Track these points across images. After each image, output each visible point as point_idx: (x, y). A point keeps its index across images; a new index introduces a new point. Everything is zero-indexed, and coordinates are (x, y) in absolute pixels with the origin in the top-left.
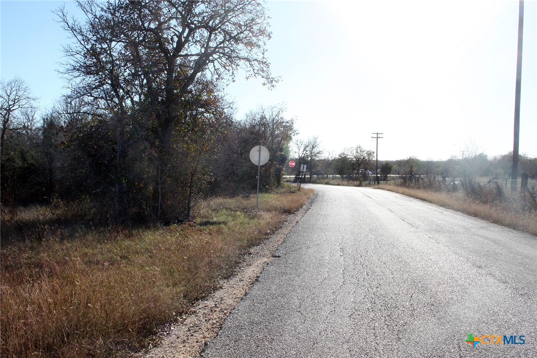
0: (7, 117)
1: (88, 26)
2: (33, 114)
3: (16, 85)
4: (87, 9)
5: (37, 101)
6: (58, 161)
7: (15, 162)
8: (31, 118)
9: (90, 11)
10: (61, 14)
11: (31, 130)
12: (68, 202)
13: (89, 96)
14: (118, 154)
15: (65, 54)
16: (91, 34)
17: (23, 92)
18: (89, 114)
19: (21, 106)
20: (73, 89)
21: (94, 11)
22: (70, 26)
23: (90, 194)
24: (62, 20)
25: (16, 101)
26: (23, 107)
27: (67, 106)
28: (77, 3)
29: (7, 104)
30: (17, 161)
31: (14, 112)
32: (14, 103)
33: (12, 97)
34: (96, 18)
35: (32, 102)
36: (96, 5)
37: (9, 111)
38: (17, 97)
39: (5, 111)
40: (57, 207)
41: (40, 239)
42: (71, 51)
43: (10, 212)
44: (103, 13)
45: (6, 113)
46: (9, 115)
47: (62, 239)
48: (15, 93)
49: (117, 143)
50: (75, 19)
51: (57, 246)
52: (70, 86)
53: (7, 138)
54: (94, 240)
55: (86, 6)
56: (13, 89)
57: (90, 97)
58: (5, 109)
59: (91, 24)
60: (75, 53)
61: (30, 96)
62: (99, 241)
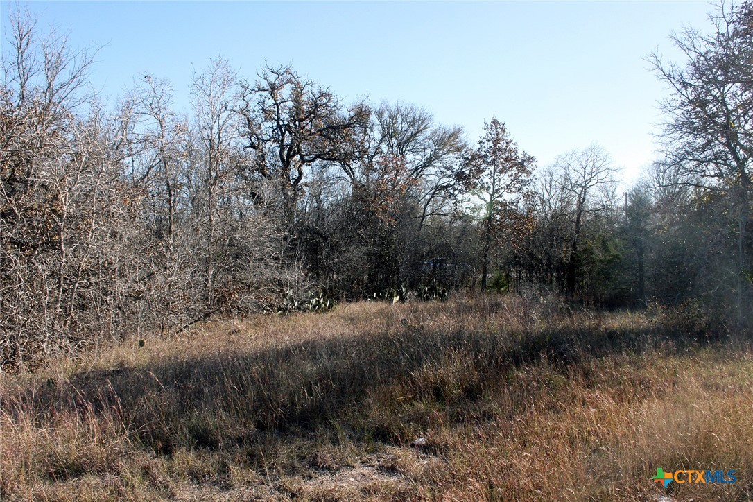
0: (582, 195)
1: (691, 69)
2: (614, 189)
3: (593, 154)
4: (689, 47)
5: (620, 172)
6: (651, 252)
7: (593, 254)
8: (611, 194)
9: (693, 49)
10: (653, 60)
11: (611, 210)
12: (668, 307)
13: (690, 160)
14: (740, 241)
15: (661, 110)
16: (694, 78)
17: (602, 161)
18: (691, 185)
19: (600, 181)
20: (668, 153)
21: (698, 48)
22: (667, 73)
23: (699, 296)
24: (655, 67)
25: (593, 174)
26: (603, 181)
27: (658, 175)
28: (674, 41)
29: (582, 178)
30: (597, 251)
31: (591, 188)
32: (592, 177)
33: (588, 170)
34: (701, 55)
35: (614, 174)
36: (700, 39)
37: (585, 188)
38: (594, 170)
39: (581, 189)
40: (654, 313)
41: (638, 352)
42: (669, 106)
43: (595, 317)
44: (712, 48)
45: (582, 191)
46: (585, 193)
47: (667, 354)
48: (592, 163)
49: (738, 226)
50: (673, 63)
51: (660, 362)
52: (664, 149)
53: (584, 222)
54: (709, 359)
55: (687, 43)
56: (590, 160)
57: (693, 162)
58: (580, 185)
59: (695, 65)
60: (673, 108)
61: (611, 166)
62: (716, 361)
